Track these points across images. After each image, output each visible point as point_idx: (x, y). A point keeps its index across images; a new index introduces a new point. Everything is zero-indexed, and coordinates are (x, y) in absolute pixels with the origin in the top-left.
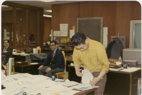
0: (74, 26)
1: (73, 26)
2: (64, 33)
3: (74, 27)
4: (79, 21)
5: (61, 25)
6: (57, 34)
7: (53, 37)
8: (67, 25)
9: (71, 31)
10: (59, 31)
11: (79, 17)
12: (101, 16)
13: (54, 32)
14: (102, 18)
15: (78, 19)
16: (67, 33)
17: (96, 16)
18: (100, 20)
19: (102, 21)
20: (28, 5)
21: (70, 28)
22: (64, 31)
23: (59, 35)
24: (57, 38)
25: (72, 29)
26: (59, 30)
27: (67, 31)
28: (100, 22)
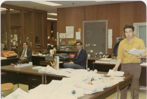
0: (80, 29)
1: (79, 29)
2: (70, 35)
4: (85, 23)
5: (67, 28)
6: (63, 36)
7: (59, 39)
8: (73, 27)
9: (77, 33)
10: (65, 34)
11: (85, 20)
12: (106, 19)
13: (60, 34)
14: (107, 21)
15: (84, 22)
16: (73, 35)
17: (101, 19)
18: (105, 22)
19: (107, 23)
20: (36, 9)
21: (76, 30)
22: (71, 33)
23: (65, 37)
24: (63, 40)
25: (78, 31)
26: (65, 32)
27: (73, 33)
28: (105, 24)
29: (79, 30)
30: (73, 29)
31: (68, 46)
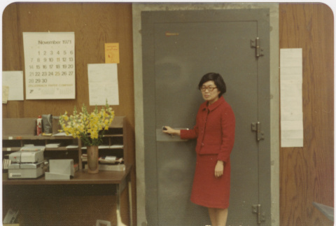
0: (117, 45)
1: (108, 46)
2: (52, 80)
3: (112, 50)
5: (30, 39)
6: (6, 90)
8: (70, 37)
9: (93, 69)
10: (20, 74)
14: (273, 6)
15: (139, 7)
16: (71, 79)
18: (267, 12)
22: (54, 70)
25: (101, 59)
26: (21, 67)
27: (73, 70)
28: (268, 23)
29: (107, 54)
30: (71, 47)
31: (50, 146)
